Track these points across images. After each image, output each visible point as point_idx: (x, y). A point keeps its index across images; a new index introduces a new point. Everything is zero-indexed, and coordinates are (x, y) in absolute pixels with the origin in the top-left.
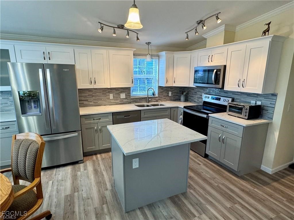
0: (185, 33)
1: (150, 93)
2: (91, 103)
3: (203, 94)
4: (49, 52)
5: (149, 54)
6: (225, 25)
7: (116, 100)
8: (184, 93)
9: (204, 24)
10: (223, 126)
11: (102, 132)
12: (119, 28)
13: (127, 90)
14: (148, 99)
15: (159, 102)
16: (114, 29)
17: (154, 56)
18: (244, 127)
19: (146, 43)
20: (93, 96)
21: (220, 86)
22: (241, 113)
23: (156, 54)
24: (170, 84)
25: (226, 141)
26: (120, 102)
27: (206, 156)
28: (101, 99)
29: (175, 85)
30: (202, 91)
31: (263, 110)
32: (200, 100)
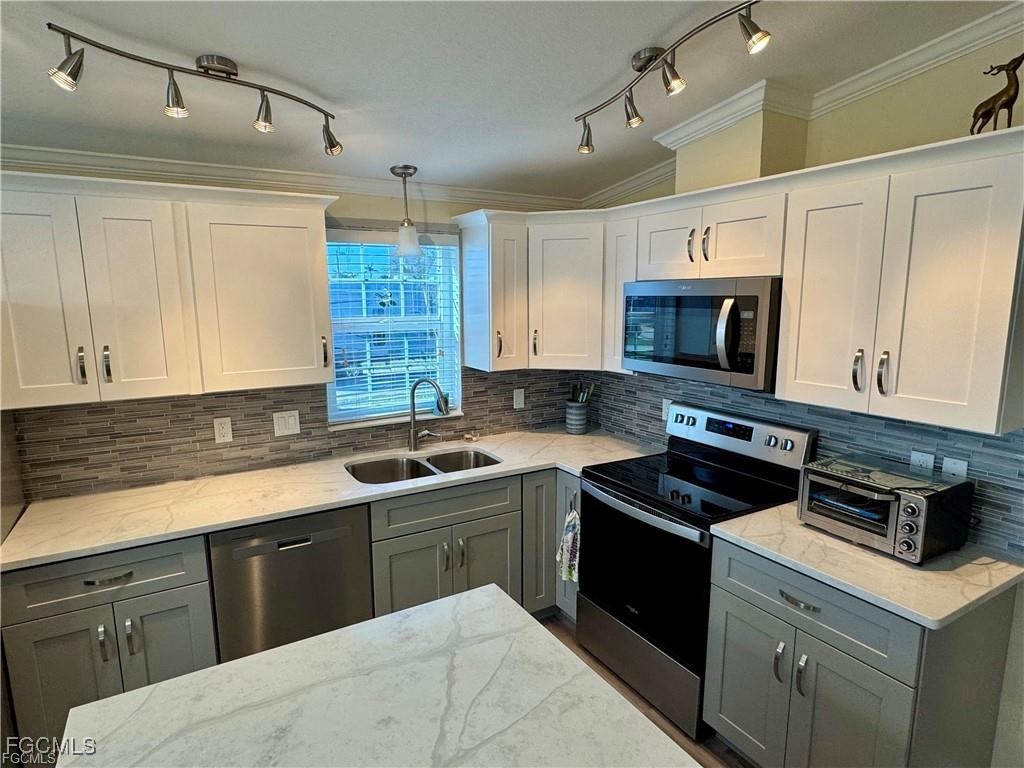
0: (577, 119)
3: (666, 403)
5: (410, 224)
6: (768, 80)
7: (251, 446)
8: (583, 397)
9: (671, 66)
10: (795, 601)
12: (205, 72)
13: (307, 397)
14: (416, 433)
15: (470, 439)
17: (439, 230)
19: (393, 170)
21: (759, 378)
23: (446, 220)
24: (516, 360)
25: (816, 686)
26: (274, 456)
28: (168, 447)
29: (537, 363)
30: (659, 386)
31: (982, 502)
32: (653, 427)
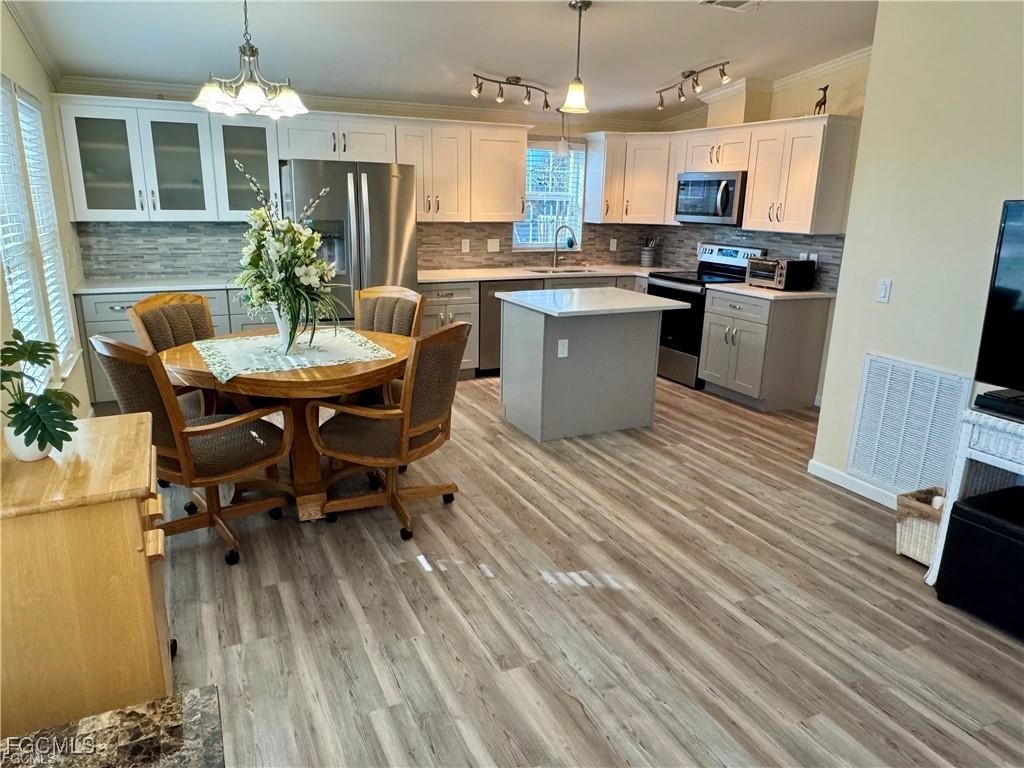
0: (657, 92)
1: (563, 242)
3: (699, 244)
4: (344, 135)
5: (565, 139)
6: (746, 78)
7: (476, 256)
8: (652, 244)
9: (696, 82)
10: (735, 307)
12: (510, 83)
14: (557, 257)
15: (584, 265)
16: (501, 89)
17: (575, 141)
18: (771, 301)
19: (558, 109)
21: (734, 220)
22: (772, 278)
23: (579, 135)
24: (614, 218)
25: (740, 339)
26: (486, 263)
27: (700, 385)
28: (442, 252)
29: (627, 220)
30: (696, 235)
31: (821, 271)
32: (691, 260)
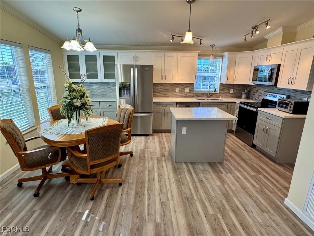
0: (244, 36)
1: (212, 89)
2: (161, 95)
3: (263, 92)
4: (137, 57)
5: (213, 55)
6: (283, 27)
7: (181, 93)
8: (246, 91)
9: (257, 29)
10: (268, 119)
11: (167, 116)
13: (191, 85)
14: (209, 95)
15: (220, 98)
16: (182, 39)
17: (218, 56)
18: (283, 118)
19: (210, 45)
20: (164, 89)
22: (287, 108)
23: (220, 54)
24: (230, 82)
25: (269, 132)
27: (254, 146)
28: (169, 92)
29: (235, 83)
30: (262, 89)
32: (260, 98)
